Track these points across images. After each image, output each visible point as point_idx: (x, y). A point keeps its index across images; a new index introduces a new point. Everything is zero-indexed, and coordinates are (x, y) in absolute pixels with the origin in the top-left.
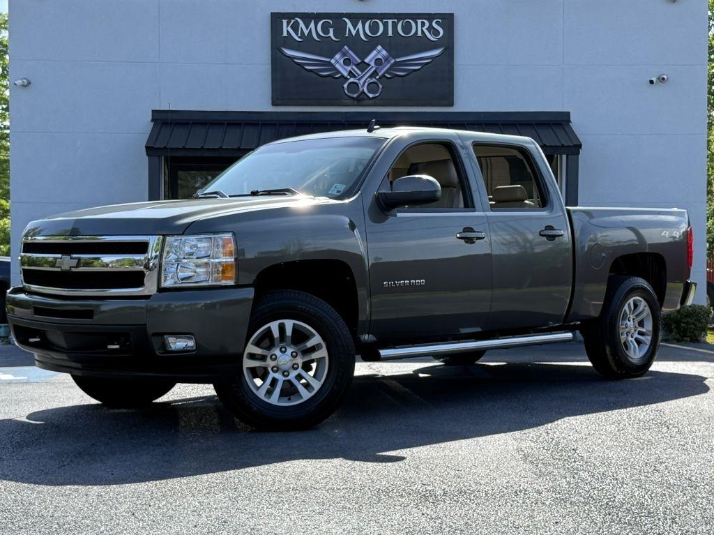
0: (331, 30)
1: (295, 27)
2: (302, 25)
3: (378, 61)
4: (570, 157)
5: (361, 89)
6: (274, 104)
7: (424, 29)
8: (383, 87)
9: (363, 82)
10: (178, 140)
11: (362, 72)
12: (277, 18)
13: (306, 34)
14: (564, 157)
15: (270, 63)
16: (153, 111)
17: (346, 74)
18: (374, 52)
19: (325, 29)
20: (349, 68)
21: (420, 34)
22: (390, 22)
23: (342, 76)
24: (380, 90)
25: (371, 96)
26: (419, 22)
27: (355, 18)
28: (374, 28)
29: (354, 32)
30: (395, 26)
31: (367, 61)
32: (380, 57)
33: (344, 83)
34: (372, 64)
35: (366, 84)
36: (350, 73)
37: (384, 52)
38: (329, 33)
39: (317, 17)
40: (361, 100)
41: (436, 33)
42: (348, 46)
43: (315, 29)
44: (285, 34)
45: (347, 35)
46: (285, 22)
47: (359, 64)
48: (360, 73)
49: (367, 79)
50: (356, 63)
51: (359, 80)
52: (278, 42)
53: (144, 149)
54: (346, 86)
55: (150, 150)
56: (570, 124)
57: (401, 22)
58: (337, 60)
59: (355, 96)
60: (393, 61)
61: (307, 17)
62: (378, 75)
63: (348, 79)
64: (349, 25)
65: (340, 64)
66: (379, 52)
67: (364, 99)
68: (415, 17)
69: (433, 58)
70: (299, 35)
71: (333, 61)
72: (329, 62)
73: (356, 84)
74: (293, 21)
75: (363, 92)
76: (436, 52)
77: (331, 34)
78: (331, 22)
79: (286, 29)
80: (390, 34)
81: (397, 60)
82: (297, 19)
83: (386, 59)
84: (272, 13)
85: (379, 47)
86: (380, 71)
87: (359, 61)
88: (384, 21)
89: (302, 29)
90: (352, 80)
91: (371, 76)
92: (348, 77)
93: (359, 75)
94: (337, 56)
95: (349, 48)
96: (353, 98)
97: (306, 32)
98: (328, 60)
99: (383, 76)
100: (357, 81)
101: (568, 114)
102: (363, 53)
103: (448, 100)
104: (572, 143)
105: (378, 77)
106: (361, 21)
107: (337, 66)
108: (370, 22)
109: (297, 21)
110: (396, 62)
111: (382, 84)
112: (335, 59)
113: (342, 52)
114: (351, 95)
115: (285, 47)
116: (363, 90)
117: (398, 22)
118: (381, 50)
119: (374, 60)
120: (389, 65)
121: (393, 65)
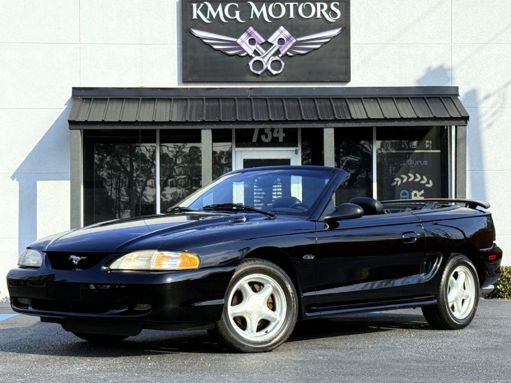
3: (281, 41)
4: (458, 127)
5: (265, 67)
6: (185, 81)
7: (323, 11)
9: (267, 59)
10: (97, 113)
11: (266, 50)
12: (187, 2)
14: (453, 128)
15: (181, 43)
16: (74, 89)
17: (251, 53)
18: (277, 33)
20: (254, 47)
23: (248, 55)
24: (283, 67)
27: (259, 1)
31: (270, 40)
32: (282, 37)
34: (276, 43)
35: (270, 62)
37: (287, 33)
40: (265, 76)
42: (253, 27)
47: (263, 43)
48: (263, 51)
49: (270, 57)
50: (260, 43)
51: (263, 58)
52: (188, 23)
53: (67, 122)
54: (251, 63)
55: (73, 123)
56: (458, 97)
58: (243, 40)
59: (259, 73)
60: (294, 41)
63: (253, 57)
64: (254, 8)
65: (246, 44)
66: (281, 32)
67: (267, 76)
69: (331, 38)
71: (239, 41)
72: (236, 42)
73: (261, 62)
74: (202, 5)
75: (267, 70)
76: (335, 32)
77: (237, 16)
78: (237, 5)
81: (299, 39)
83: (288, 39)
85: (282, 28)
86: (283, 50)
87: (264, 41)
88: (286, 4)
90: (257, 58)
91: (274, 55)
92: (253, 55)
93: (263, 54)
94: (244, 36)
95: (254, 29)
96: (258, 75)
99: (286, 54)
100: (261, 59)
101: (457, 88)
102: (267, 33)
103: (346, 76)
104: (461, 115)
105: (280, 55)
106: (264, 4)
107: (243, 46)
108: (273, 5)
109: (206, 4)
110: (297, 41)
111: (284, 62)
112: (241, 39)
113: (247, 32)
114: (256, 72)
115: (193, 29)
116: (267, 68)
117: (299, 5)
118: (284, 30)
119: (277, 40)
120: (290, 45)
121: (294, 44)
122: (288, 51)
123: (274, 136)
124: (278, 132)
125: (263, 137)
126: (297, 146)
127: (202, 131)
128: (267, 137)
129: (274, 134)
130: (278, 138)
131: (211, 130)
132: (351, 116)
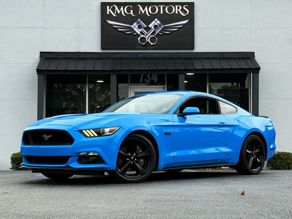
0: (132, 11)
1: (113, 10)
2: (117, 8)
3: (156, 27)
4: (254, 74)
5: (147, 41)
6: (102, 48)
8: (158, 40)
9: (148, 37)
10: (53, 66)
12: (104, 5)
14: (252, 74)
15: (101, 28)
16: (41, 52)
17: (139, 33)
18: (154, 22)
19: (129, 10)
20: (141, 30)
21: (177, 13)
22: (162, 6)
23: (137, 34)
24: (157, 41)
25: (152, 44)
26: (177, 6)
27: (144, 5)
28: (153, 10)
29: (143, 12)
30: (164, 9)
31: (150, 26)
32: (156, 24)
33: (138, 38)
34: (153, 28)
35: (149, 38)
36: (141, 33)
37: (159, 22)
38: (130, 12)
39: (124, 4)
40: (147, 46)
42: (140, 19)
43: (123, 11)
44: (108, 13)
45: (140, 13)
46: (108, 7)
47: (146, 28)
48: (146, 32)
50: (144, 27)
51: (146, 36)
52: (104, 17)
53: (36, 71)
54: (139, 39)
55: (39, 71)
56: (255, 58)
57: (167, 6)
58: (135, 26)
59: (144, 44)
60: (163, 26)
61: (119, 5)
62: (155, 33)
63: (140, 36)
64: (141, 8)
67: (148, 46)
68: (175, 4)
69: (184, 25)
70: (115, 14)
71: (132, 26)
74: (112, 7)
75: (148, 42)
76: (185, 22)
77: (132, 13)
78: (131, 7)
79: (109, 10)
80: (162, 12)
81: (165, 26)
82: (114, 5)
83: (160, 25)
84: (101, 2)
85: (156, 19)
86: (157, 31)
87: (146, 26)
88: (159, 6)
89: (116, 10)
90: (142, 36)
91: (152, 34)
94: (135, 24)
95: (141, 20)
97: (119, 12)
98: (130, 26)
99: (158, 34)
100: (145, 37)
101: (254, 53)
102: (148, 22)
103: (192, 46)
104: (256, 67)
105: (155, 34)
106: (147, 6)
107: (135, 29)
108: (151, 7)
110: (165, 27)
111: (157, 38)
113: (137, 22)
114: (142, 44)
115: (108, 20)
116: (148, 41)
117: (166, 7)
118: (157, 21)
119: (153, 26)
120: (161, 29)
121: (163, 28)
122: (160, 32)
123: (152, 79)
124: (154, 77)
125: (146, 80)
126: (165, 85)
127: (111, 75)
128: (148, 80)
130: (154, 80)
131: (116, 75)
132: (194, 67)
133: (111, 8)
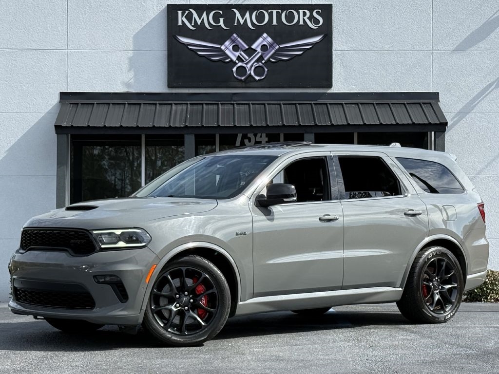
0: (222, 20)
1: (189, 18)
2: (195, 15)
4: (437, 133)
5: (248, 73)
6: (170, 86)
7: (305, 18)
8: (268, 71)
9: (250, 66)
10: (83, 119)
11: (249, 57)
12: (172, 10)
13: (199, 23)
14: (433, 133)
15: (167, 49)
16: (63, 95)
17: (234, 59)
18: (261, 39)
19: (216, 18)
20: (237, 54)
21: (301, 23)
22: (275, 12)
23: (232, 60)
24: (266, 73)
25: (257, 78)
26: (301, 12)
27: (243, 8)
28: (260, 18)
29: (242, 22)
30: (279, 16)
31: (253, 47)
32: (265, 43)
33: (233, 67)
34: (259, 50)
35: (253, 68)
36: (239, 58)
37: (269, 39)
38: (219, 22)
39: (208, 8)
40: (249, 82)
41: (316, 21)
42: (236, 34)
43: (207, 19)
45: (236, 24)
46: (180, 13)
47: (247, 50)
48: (247, 58)
49: (254, 63)
50: (244, 49)
51: (246, 64)
52: (173, 30)
53: (54, 127)
54: (234, 69)
55: (59, 129)
56: (439, 103)
57: (285, 12)
58: (227, 47)
59: (243, 78)
60: (277, 47)
61: (200, 9)
62: (263, 59)
63: (237, 64)
64: (238, 15)
65: (230, 50)
66: (265, 39)
67: (251, 82)
68: (297, 7)
70: (193, 24)
72: (220, 48)
73: (245, 68)
74: (187, 12)
75: (250, 75)
76: (316, 39)
77: (222, 23)
78: (221, 12)
79: (181, 19)
80: (275, 23)
81: (281, 46)
82: (191, 10)
83: (271, 45)
84: (168, 5)
86: (266, 56)
87: (247, 47)
88: (269, 11)
89: (195, 19)
90: (240, 64)
91: (257, 61)
92: (237, 62)
93: (246, 60)
94: (227, 43)
95: (238, 36)
96: (241, 80)
97: (199, 22)
98: (219, 46)
99: (269, 60)
100: (245, 65)
101: (437, 94)
102: (250, 40)
103: (328, 82)
104: (439, 121)
105: (263, 62)
106: (248, 12)
107: (227, 52)
108: (257, 13)
109: (191, 11)
110: (280, 48)
111: (267, 68)
112: (225, 46)
113: (231, 39)
114: (239, 78)
115: (180, 35)
116: (250, 73)
117: (282, 12)
118: (267, 37)
119: (260, 47)
120: (273, 51)
121: (277, 51)
122: (272, 57)
123: (257, 140)
124: (261, 137)
125: (246, 141)
127: (185, 136)
128: (250, 141)
129: (257, 138)
130: (260, 142)
131: (193, 135)
132: (331, 122)
133: (185, 14)
